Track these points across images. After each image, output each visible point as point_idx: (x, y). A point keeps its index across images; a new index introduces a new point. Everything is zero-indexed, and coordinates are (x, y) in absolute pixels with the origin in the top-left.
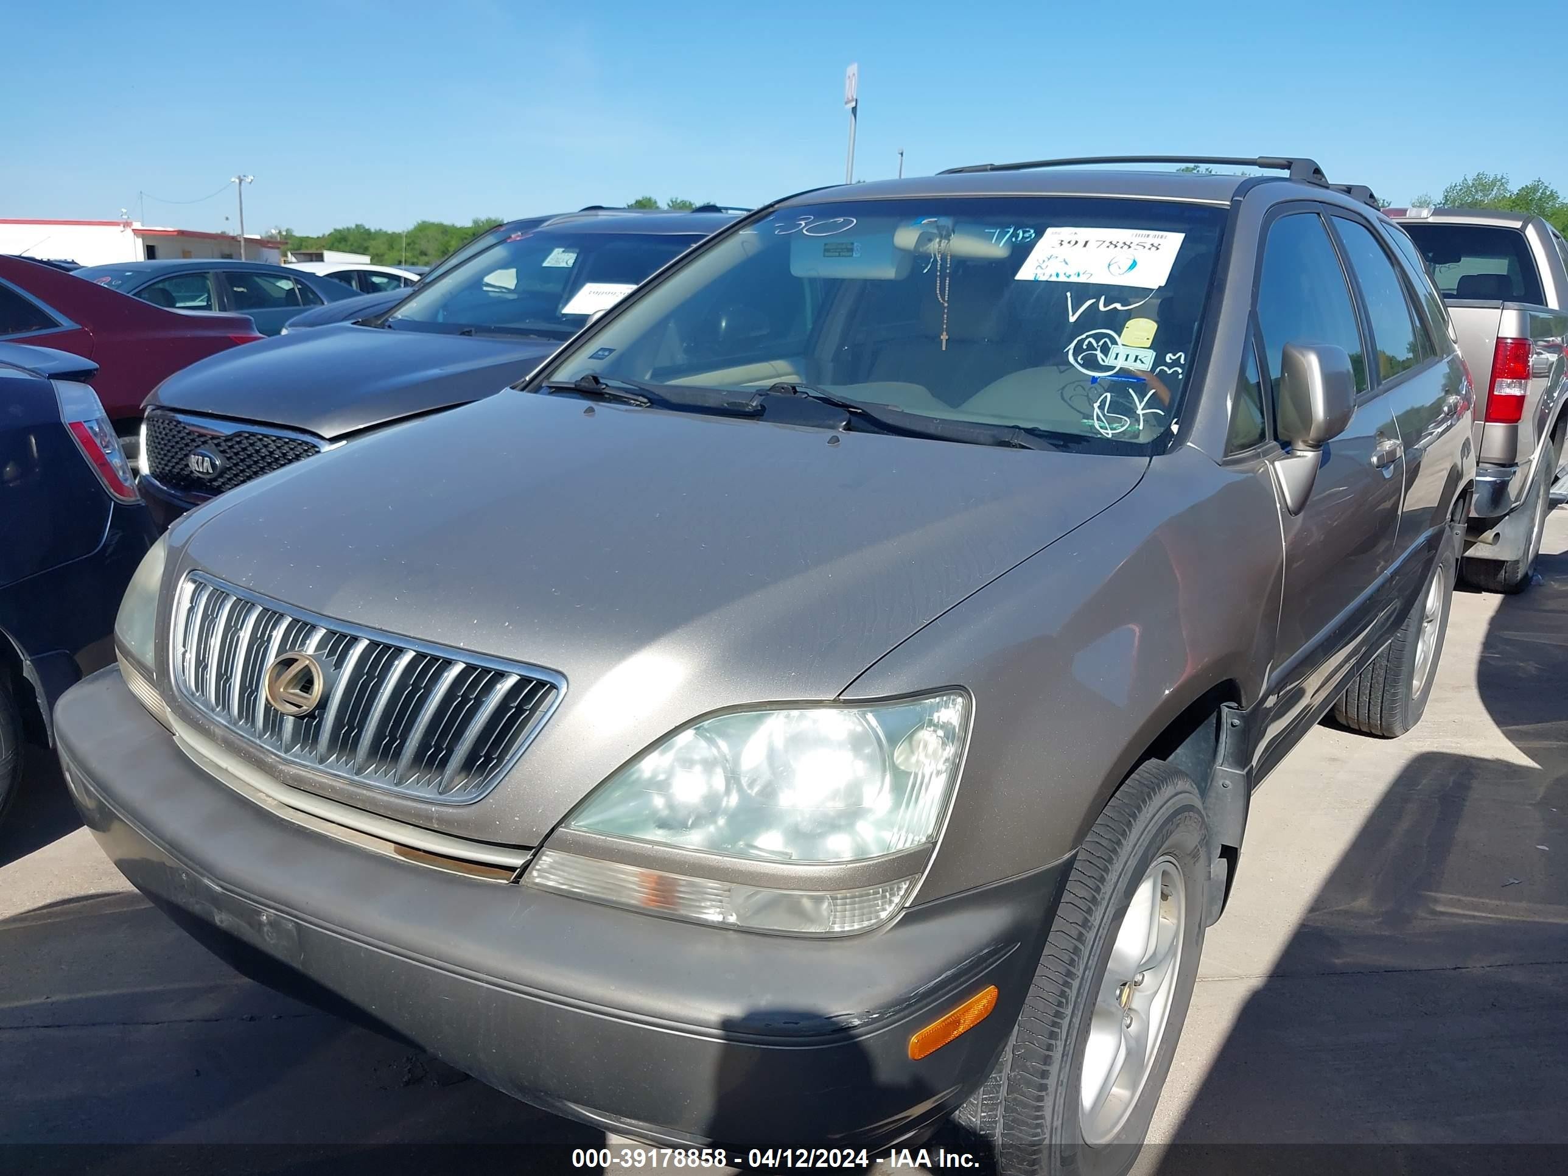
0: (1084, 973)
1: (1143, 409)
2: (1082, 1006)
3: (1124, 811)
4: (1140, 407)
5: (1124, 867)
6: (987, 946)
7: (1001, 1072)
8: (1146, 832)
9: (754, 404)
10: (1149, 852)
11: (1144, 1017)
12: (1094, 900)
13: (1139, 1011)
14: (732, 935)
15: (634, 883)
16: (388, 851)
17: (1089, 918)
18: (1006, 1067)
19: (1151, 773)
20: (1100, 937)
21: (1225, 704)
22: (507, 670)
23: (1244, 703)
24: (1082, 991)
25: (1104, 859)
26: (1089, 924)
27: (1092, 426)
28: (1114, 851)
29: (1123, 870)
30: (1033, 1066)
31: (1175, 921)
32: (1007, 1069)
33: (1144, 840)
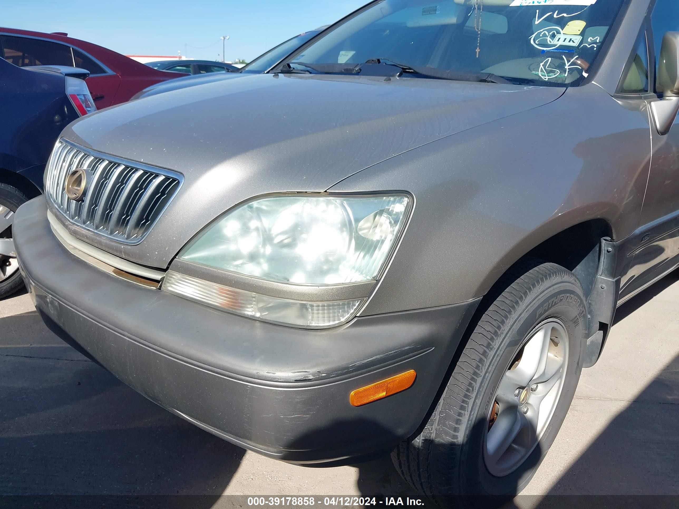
0: (485, 374)
1: (568, 66)
2: (483, 394)
3: (524, 286)
4: (567, 65)
5: (519, 317)
6: (409, 345)
7: (432, 425)
8: (536, 300)
9: (357, 69)
10: (538, 311)
11: (536, 409)
12: (496, 334)
13: (533, 405)
14: (258, 324)
15: (214, 293)
16: (110, 271)
17: (491, 343)
18: (435, 423)
19: (547, 268)
20: (498, 355)
21: (603, 238)
22: (160, 173)
23: (614, 238)
24: (483, 385)
25: (505, 311)
26: (491, 347)
27: (538, 75)
28: (513, 307)
29: (517, 319)
30: (449, 425)
31: (562, 359)
32: (435, 425)
33: (534, 304)
